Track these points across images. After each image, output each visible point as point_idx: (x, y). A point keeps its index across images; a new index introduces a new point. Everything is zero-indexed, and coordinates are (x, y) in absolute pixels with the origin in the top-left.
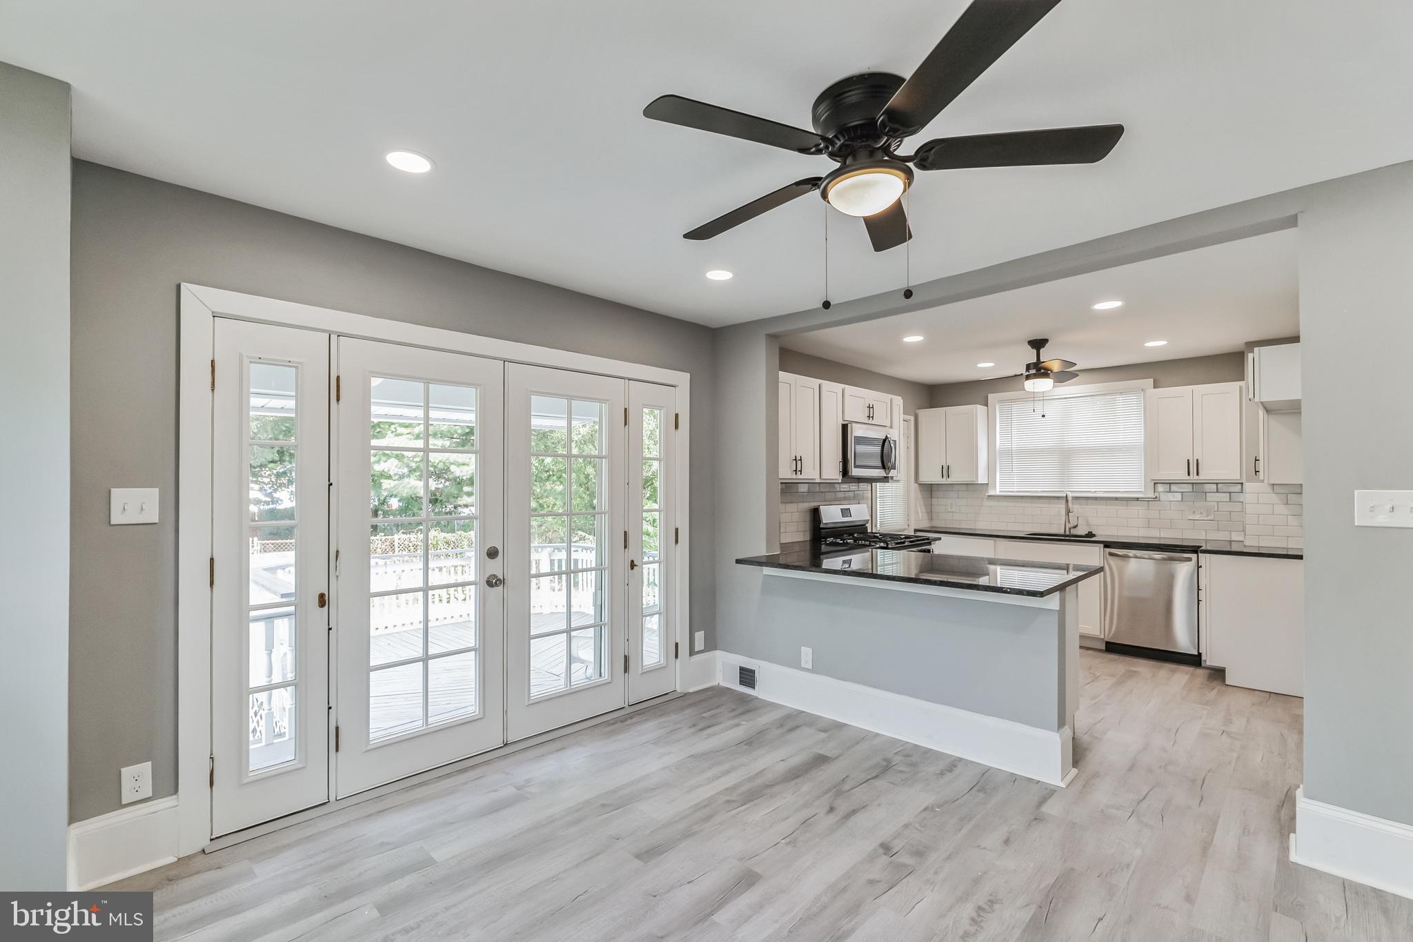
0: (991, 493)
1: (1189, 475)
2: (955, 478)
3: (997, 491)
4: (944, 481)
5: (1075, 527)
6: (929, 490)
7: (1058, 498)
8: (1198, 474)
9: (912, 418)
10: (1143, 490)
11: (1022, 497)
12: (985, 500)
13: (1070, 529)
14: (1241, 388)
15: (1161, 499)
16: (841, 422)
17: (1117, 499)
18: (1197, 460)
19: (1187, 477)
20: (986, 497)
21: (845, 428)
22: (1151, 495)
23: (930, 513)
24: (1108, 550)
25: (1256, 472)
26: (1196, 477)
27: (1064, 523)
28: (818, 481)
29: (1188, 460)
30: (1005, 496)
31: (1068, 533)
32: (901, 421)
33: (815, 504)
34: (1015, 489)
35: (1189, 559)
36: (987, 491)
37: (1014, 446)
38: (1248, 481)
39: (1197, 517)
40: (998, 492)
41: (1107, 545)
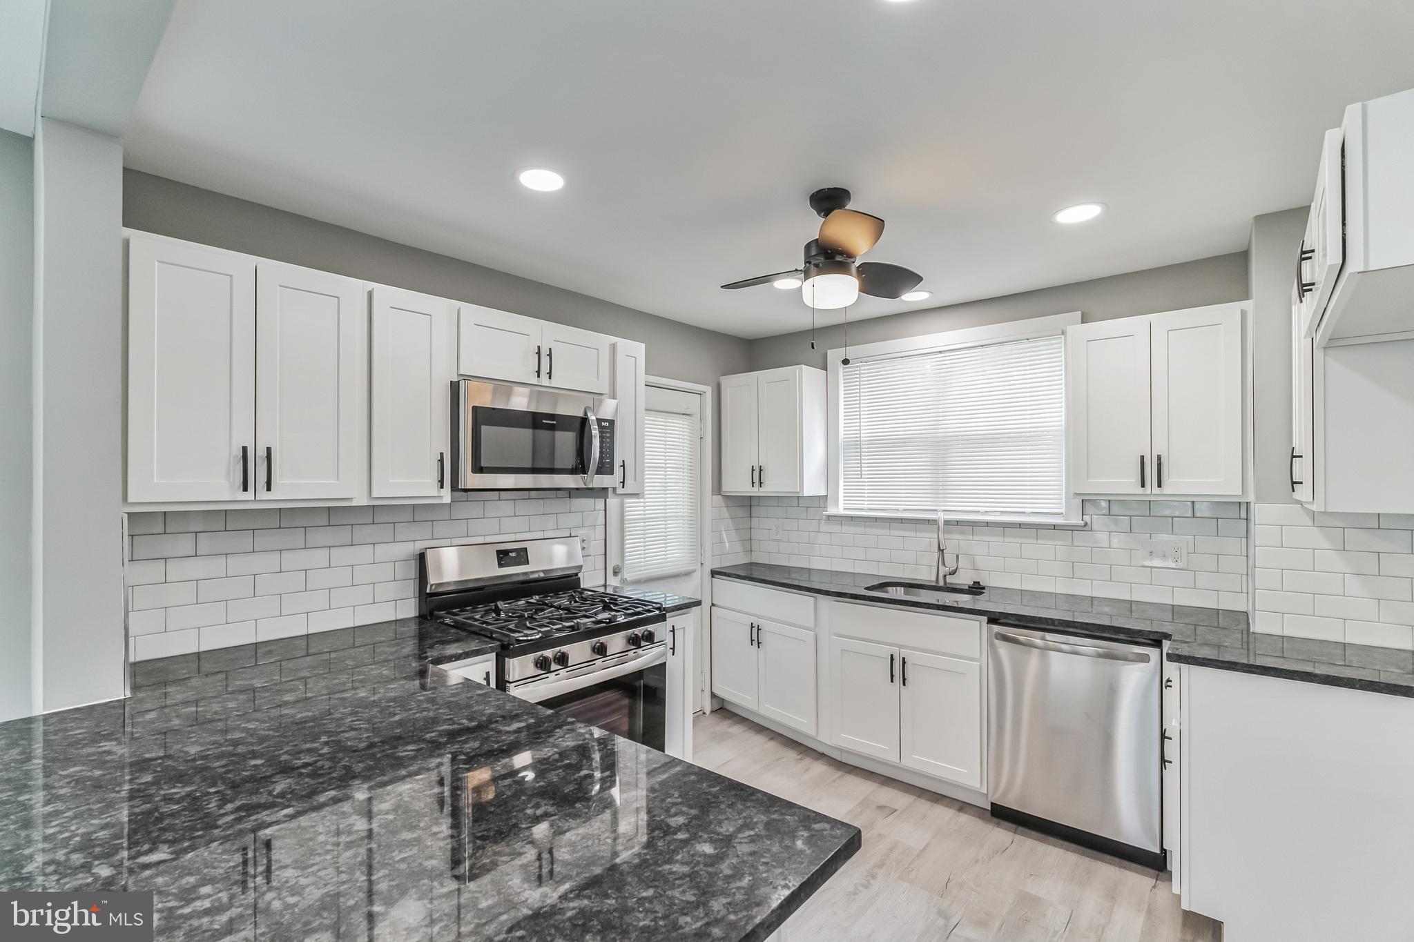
0: (831, 511)
1: (1143, 486)
2: (772, 487)
3: (839, 508)
4: (755, 491)
5: (953, 573)
6: (746, 505)
7: (929, 521)
8: (1159, 485)
9: (708, 390)
10: (1063, 510)
11: (876, 519)
12: (823, 522)
13: (945, 576)
14: (1244, 314)
15: (1094, 527)
16: (446, 374)
17: (1020, 525)
18: (1159, 458)
19: (1140, 491)
20: (824, 518)
21: (455, 387)
22: (1076, 520)
23: (748, 542)
24: (996, 628)
25: (1293, 483)
26: (1156, 490)
27: (936, 564)
28: (361, 500)
29: (1142, 457)
30: (852, 518)
31: (941, 583)
32: (642, 388)
33: (420, 546)
34: (867, 505)
35: (1145, 659)
36: (825, 508)
37: (865, 435)
38: (1259, 499)
39: (1156, 562)
40: (841, 510)
41: (994, 619)
